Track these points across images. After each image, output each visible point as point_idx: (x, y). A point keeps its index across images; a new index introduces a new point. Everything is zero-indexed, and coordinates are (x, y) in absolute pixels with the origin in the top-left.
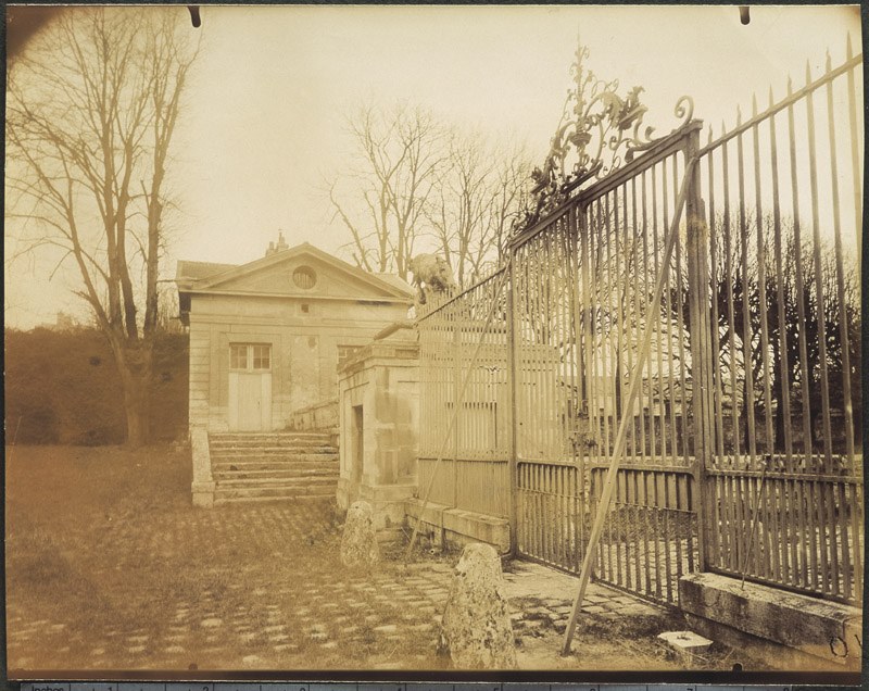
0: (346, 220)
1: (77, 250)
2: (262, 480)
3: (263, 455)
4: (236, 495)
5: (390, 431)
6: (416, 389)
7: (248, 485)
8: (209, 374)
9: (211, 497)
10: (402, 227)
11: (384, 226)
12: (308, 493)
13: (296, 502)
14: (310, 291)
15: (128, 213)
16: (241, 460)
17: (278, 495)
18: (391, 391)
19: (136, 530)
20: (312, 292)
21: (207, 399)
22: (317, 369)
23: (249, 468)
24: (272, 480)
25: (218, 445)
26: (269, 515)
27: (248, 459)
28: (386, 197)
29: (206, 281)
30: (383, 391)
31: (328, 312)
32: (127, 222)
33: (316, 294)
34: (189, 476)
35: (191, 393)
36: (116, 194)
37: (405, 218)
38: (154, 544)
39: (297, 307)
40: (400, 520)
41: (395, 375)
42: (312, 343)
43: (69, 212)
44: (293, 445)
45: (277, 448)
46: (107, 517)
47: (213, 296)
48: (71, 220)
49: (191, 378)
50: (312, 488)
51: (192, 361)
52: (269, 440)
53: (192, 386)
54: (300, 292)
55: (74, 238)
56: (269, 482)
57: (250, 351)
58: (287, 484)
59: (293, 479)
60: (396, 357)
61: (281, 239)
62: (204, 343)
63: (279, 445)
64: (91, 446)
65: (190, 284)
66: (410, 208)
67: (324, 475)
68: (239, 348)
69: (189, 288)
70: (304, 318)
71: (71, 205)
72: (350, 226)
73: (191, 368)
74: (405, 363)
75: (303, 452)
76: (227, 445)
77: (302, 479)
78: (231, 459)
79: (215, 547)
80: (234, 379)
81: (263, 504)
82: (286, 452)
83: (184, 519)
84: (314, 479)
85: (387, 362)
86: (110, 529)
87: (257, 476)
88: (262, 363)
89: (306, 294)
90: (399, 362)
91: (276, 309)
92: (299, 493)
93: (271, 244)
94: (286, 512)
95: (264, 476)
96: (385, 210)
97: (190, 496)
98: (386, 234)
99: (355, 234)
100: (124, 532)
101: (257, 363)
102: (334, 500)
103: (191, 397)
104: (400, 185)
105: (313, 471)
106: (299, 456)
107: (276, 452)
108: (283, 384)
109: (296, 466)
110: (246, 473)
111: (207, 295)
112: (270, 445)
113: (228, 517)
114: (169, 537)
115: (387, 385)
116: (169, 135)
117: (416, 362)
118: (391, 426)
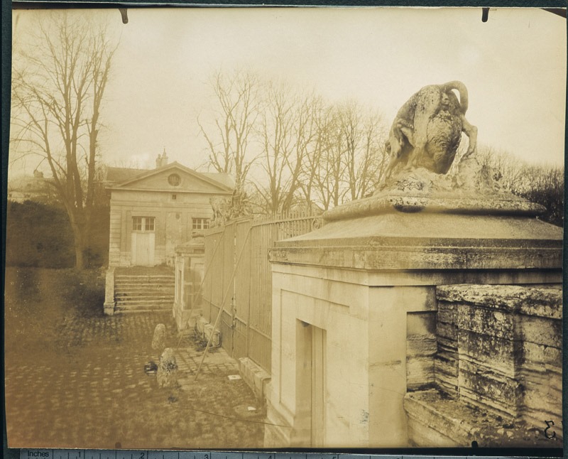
0: (205, 136)
1: (50, 158)
2: (138, 301)
3: (141, 288)
4: (125, 309)
5: (190, 286)
6: (203, 267)
7: (132, 304)
8: (121, 234)
9: (113, 310)
10: (239, 140)
11: (228, 139)
12: (160, 308)
13: (154, 313)
14: (177, 187)
15: (78, 135)
16: (129, 290)
17: (145, 309)
18: (191, 268)
19: (77, 327)
20: (178, 188)
21: (120, 248)
22: (180, 231)
23: (133, 295)
24: (143, 301)
25: (119, 282)
26: (138, 320)
27: (133, 290)
28: (229, 122)
29: (119, 183)
30: (188, 268)
31: (187, 199)
32: (78, 140)
33: (180, 189)
34: (103, 300)
35: (110, 244)
36: (72, 124)
37: (241, 135)
38: (84, 335)
39: (170, 197)
40: (194, 326)
41: (194, 261)
42: (178, 217)
43: (45, 136)
44: (157, 282)
45: (148, 284)
46: (64, 319)
47: (124, 191)
48: (46, 141)
49: (111, 235)
50: (162, 305)
51: (111, 227)
52: (145, 280)
53: (111, 240)
54: (171, 188)
55: (48, 152)
56: (141, 302)
57: (143, 221)
58: (150, 303)
59: (153, 301)
60: (194, 253)
61: (165, 153)
62: (118, 216)
63: (149, 282)
64: (56, 268)
65: (111, 184)
66: (243, 129)
67: (169, 299)
68: (137, 219)
69: (110, 186)
70: (173, 203)
71: (46, 132)
72: (208, 139)
73: (111, 230)
74: (198, 255)
75: (160, 286)
76: (123, 282)
77: (158, 301)
78: (125, 290)
79: (110, 336)
80: (134, 236)
81: (137, 313)
82: (152, 286)
83: (99, 321)
84: (164, 301)
85: (190, 255)
86: (65, 326)
87: (136, 299)
88: (149, 227)
89: (175, 189)
90: (196, 255)
91: (158, 198)
92: (155, 308)
93: (159, 155)
94: (147, 318)
95: (140, 299)
96: (228, 131)
97: (103, 310)
98: (228, 145)
99: (211, 144)
100: (72, 328)
101: (147, 228)
102: (171, 312)
103: (110, 246)
104: (238, 115)
105: (164, 297)
106: (158, 289)
107: (148, 286)
108: (161, 239)
109: (156, 294)
110: (131, 297)
111: (120, 190)
112: (146, 282)
113: (119, 320)
114: (91, 331)
115: (190, 266)
116: (102, 92)
117: (203, 255)
118: (191, 284)
